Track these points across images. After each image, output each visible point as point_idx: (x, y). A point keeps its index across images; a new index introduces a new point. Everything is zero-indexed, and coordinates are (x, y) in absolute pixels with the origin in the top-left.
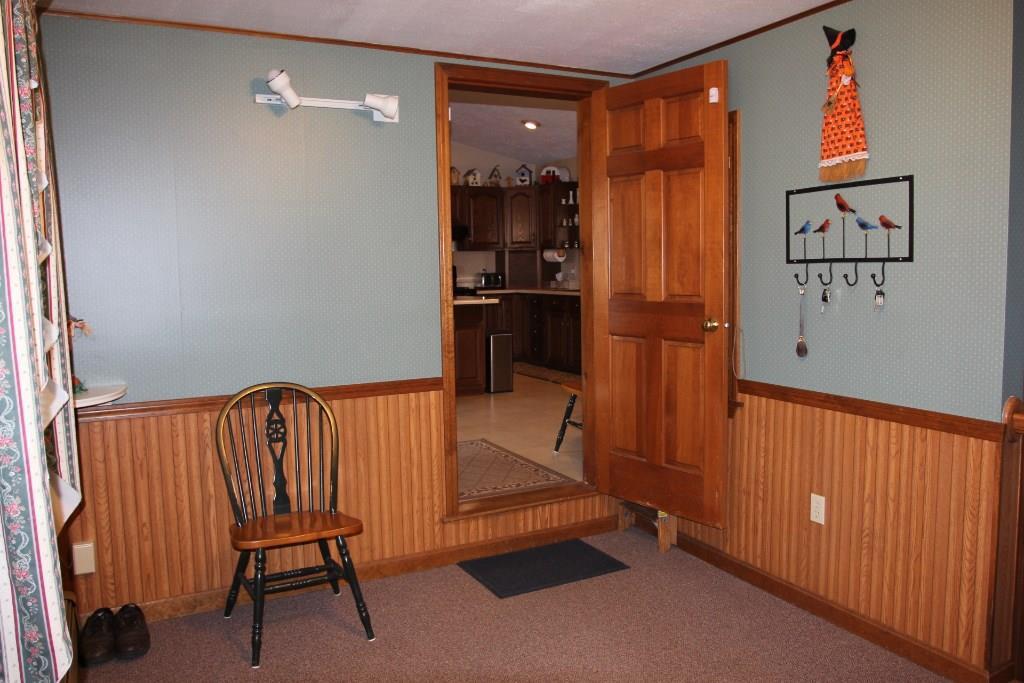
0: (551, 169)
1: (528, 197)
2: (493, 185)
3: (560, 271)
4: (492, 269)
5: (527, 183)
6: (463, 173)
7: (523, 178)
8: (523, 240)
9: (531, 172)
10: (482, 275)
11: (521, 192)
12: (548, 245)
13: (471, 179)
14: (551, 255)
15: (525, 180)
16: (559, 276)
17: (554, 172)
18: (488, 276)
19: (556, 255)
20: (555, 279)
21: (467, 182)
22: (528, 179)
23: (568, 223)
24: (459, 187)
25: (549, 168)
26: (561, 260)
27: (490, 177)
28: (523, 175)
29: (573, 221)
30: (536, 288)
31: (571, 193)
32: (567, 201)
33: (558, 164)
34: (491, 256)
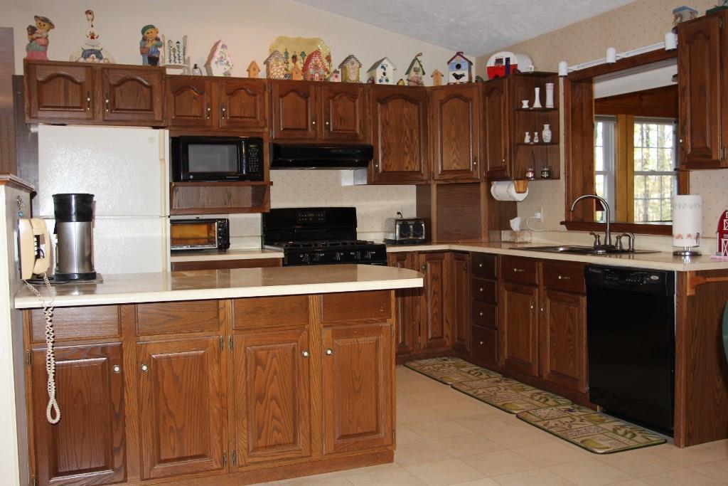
0: (504, 55)
1: (466, 100)
2: (412, 84)
3: (515, 215)
4: (411, 213)
5: (465, 80)
6: (367, 65)
7: (459, 72)
8: (459, 168)
9: (470, 63)
10: (397, 220)
11: (454, 92)
12: (498, 174)
13: (379, 73)
14: (503, 191)
15: (463, 75)
16: (515, 224)
17: (508, 60)
18: (404, 224)
19: (513, 190)
20: (509, 228)
21: (372, 80)
22: (466, 73)
23: (532, 140)
24: (361, 85)
25: (499, 55)
26: (520, 197)
27: (408, 73)
28: (458, 67)
29: (540, 136)
30: (480, 244)
31: (537, 90)
32: (531, 104)
33: (513, 48)
34: (411, 190)
